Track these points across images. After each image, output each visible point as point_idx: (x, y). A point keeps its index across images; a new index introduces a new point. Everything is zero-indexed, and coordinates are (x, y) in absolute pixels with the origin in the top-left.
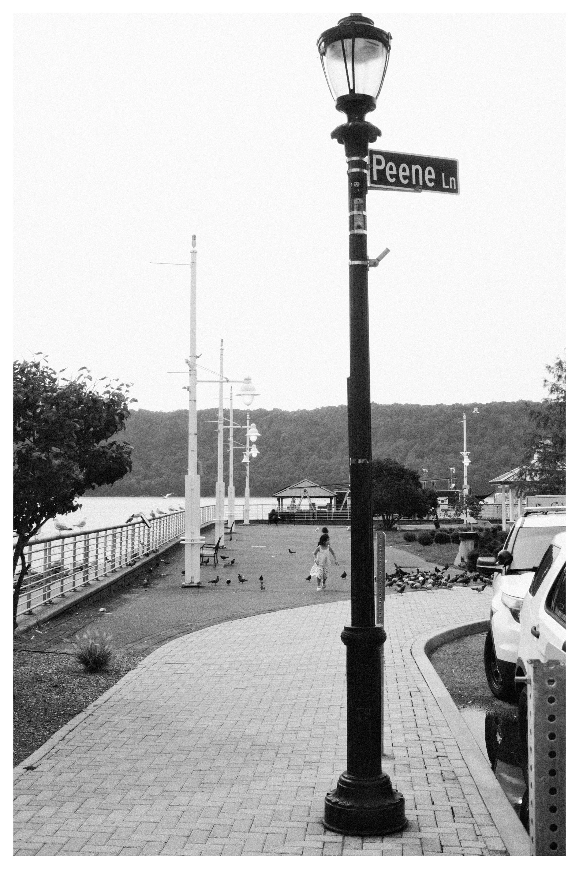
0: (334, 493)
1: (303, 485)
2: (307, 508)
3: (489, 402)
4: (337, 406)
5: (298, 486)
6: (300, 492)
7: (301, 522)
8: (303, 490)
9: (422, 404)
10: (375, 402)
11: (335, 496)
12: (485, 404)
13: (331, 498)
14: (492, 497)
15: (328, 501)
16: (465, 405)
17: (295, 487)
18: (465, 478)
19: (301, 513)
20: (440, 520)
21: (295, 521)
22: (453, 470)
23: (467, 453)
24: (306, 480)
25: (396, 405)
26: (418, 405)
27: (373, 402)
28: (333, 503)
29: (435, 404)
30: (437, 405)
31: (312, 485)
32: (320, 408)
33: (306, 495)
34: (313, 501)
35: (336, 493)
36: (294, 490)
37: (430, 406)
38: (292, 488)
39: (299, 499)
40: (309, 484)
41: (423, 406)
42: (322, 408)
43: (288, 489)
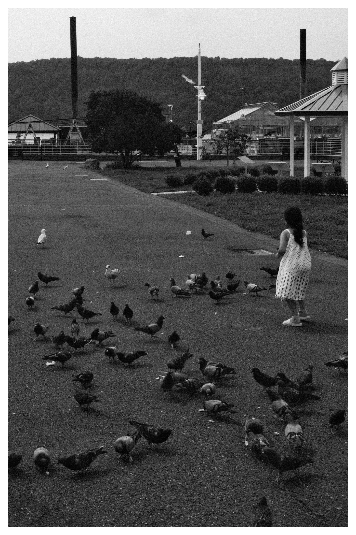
0: (58, 128)
1: (28, 120)
2: (33, 142)
3: (173, 57)
4: (49, 59)
5: (23, 121)
6: (24, 127)
7: (28, 158)
8: (28, 125)
9: (118, 58)
10: (80, 56)
11: (59, 131)
12: (169, 58)
13: (55, 133)
14: (210, 133)
15: (52, 136)
16: (153, 59)
17: (20, 122)
18: (199, 114)
19: (28, 148)
20: (181, 156)
21: (22, 156)
22: (171, 107)
23: (201, 87)
24: (30, 115)
25: (97, 58)
26: (114, 59)
27: (79, 56)
28: (56, 138)
29: (129, 58)
30: (130, 59)
31: (37, 120)
32: (35, 61)
33: (31, 130)
34: (38, 135)
35: (60, 128)
36: (19, 125)
37: (125, 60)
38: (17, 123)
39: (24, 134)
40: (33, 120)
41: (119, 60)
42: (37, 60)
43: (13, 124)
